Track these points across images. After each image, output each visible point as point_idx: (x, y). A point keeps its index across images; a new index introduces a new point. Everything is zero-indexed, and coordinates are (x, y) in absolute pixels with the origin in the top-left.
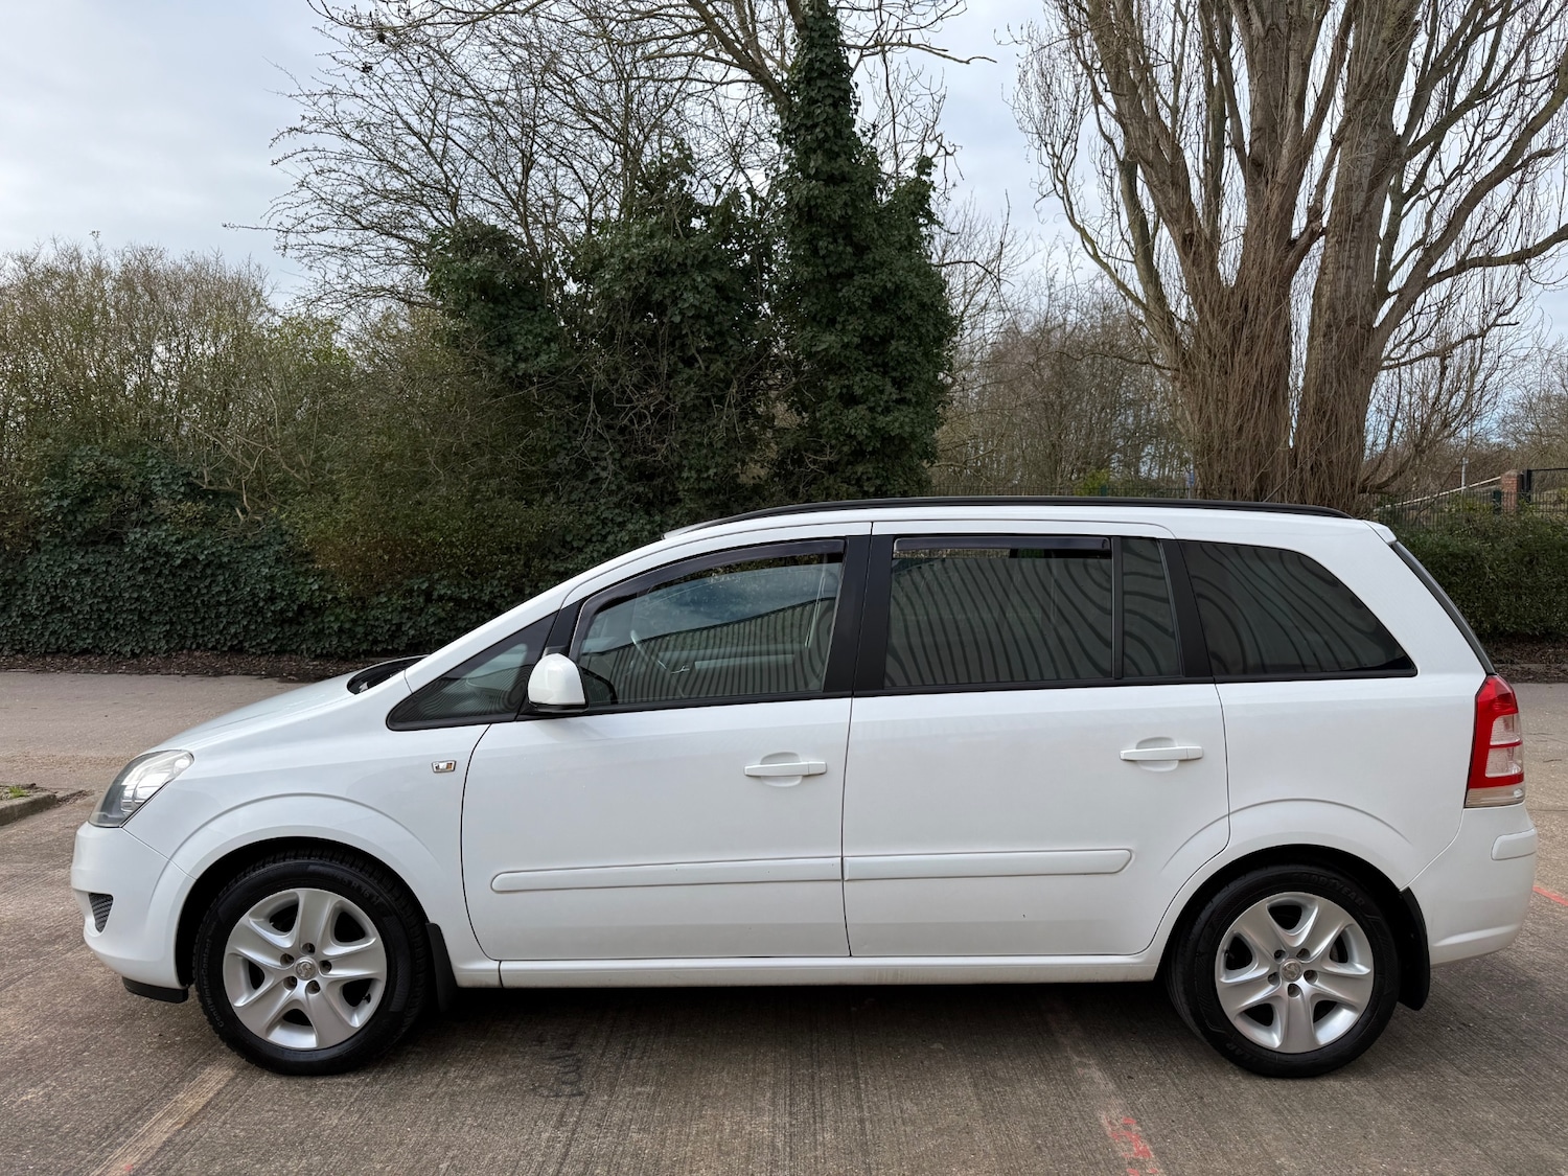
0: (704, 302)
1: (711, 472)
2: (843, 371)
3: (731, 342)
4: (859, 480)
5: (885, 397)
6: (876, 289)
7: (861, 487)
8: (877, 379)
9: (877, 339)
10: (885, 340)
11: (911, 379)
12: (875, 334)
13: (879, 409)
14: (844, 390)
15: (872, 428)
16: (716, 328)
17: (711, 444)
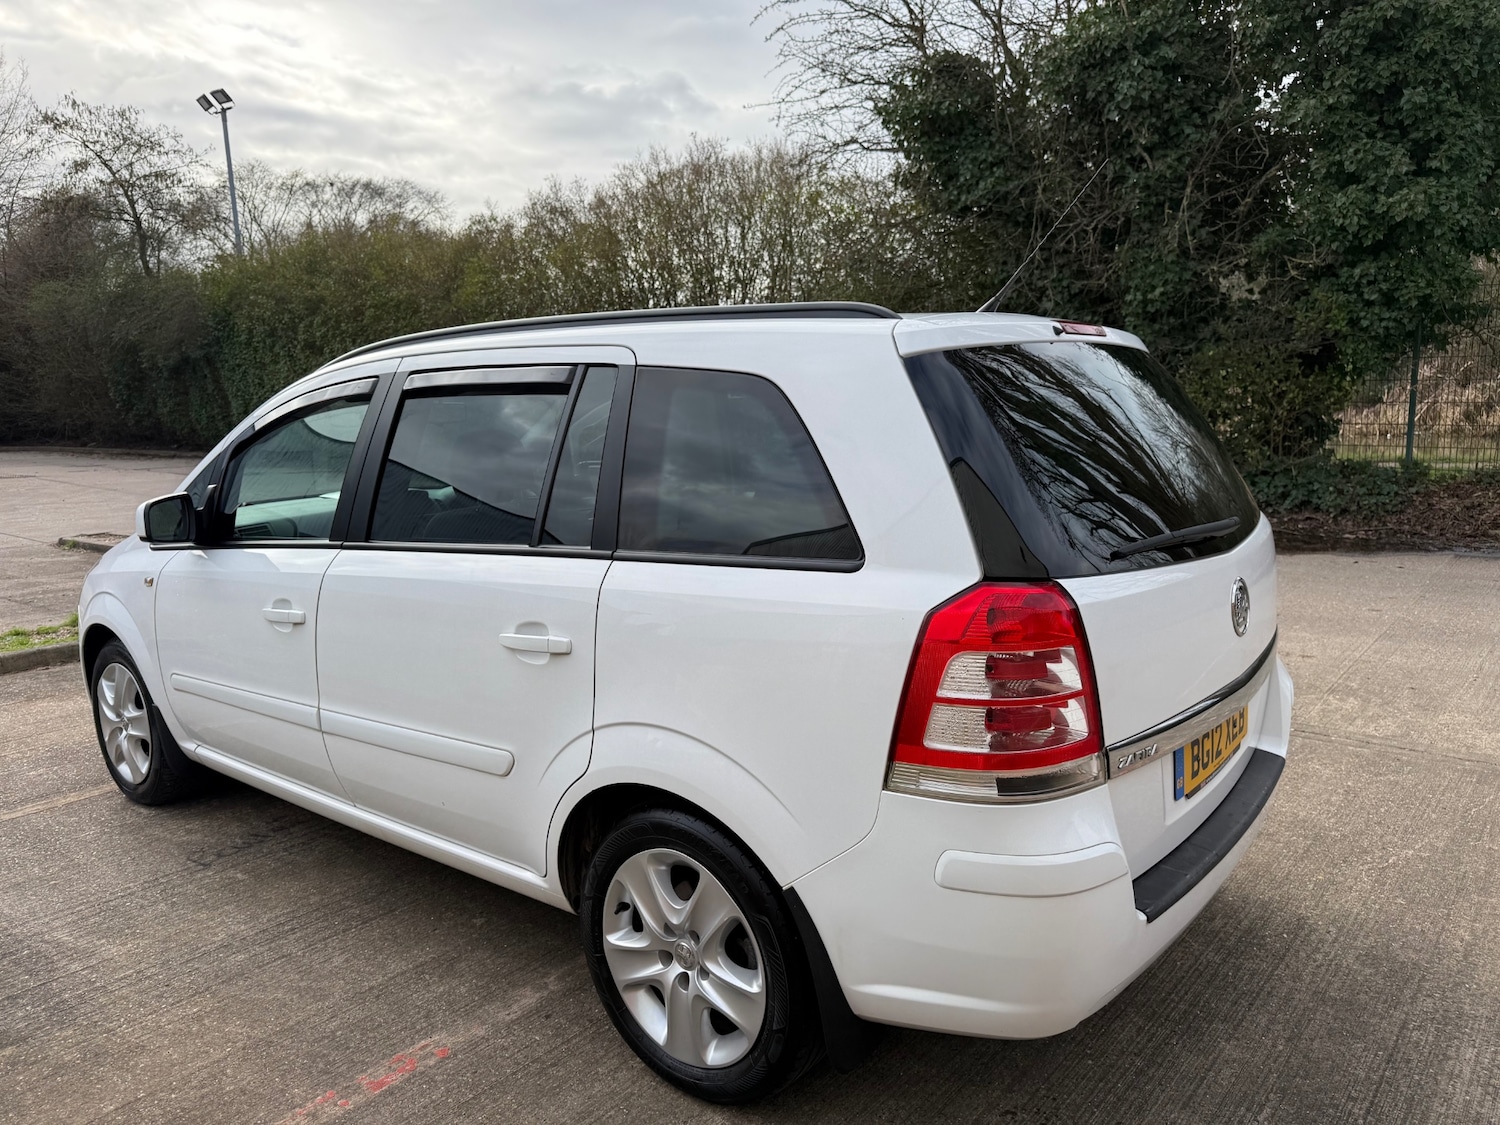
0: (1144, 89)
1: (1158, 291)
2: (1335, 143)
3: (1188, 130)
4: (1358, 285)
5: (1390, 172)
6: (1371, 25)
7: (1361, 294)
8: (1381, 147)
9: (1381, 91)
10: (1395, 90)
11: (1440, 139)
12: (1378, 85)
13: (1383, 189)
14: (1334, 170)
15: (1369, 214)
16: (1166, 117)
17: (1160, 259)
